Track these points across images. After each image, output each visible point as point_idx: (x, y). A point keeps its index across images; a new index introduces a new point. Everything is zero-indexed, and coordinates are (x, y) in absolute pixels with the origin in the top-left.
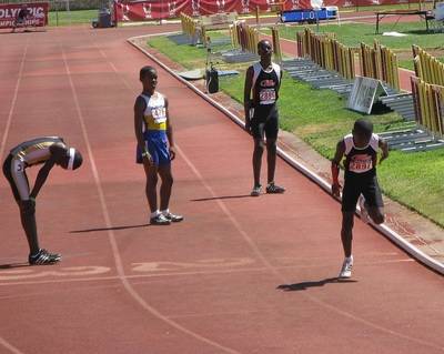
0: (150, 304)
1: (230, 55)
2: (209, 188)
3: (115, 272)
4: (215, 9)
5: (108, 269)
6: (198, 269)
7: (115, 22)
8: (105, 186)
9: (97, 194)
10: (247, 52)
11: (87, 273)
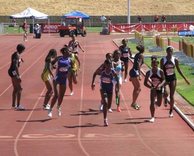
0: (87, 151)
1: (151, 49)
2: (126, 104)
3: (76, 137)
4: (152, 29)
5: (74, 136)
6: (110, 138)
7: (109, 32)
8: (84, 101)
9: (80, 104)
10: (159, 48)
11: (65, 137)
